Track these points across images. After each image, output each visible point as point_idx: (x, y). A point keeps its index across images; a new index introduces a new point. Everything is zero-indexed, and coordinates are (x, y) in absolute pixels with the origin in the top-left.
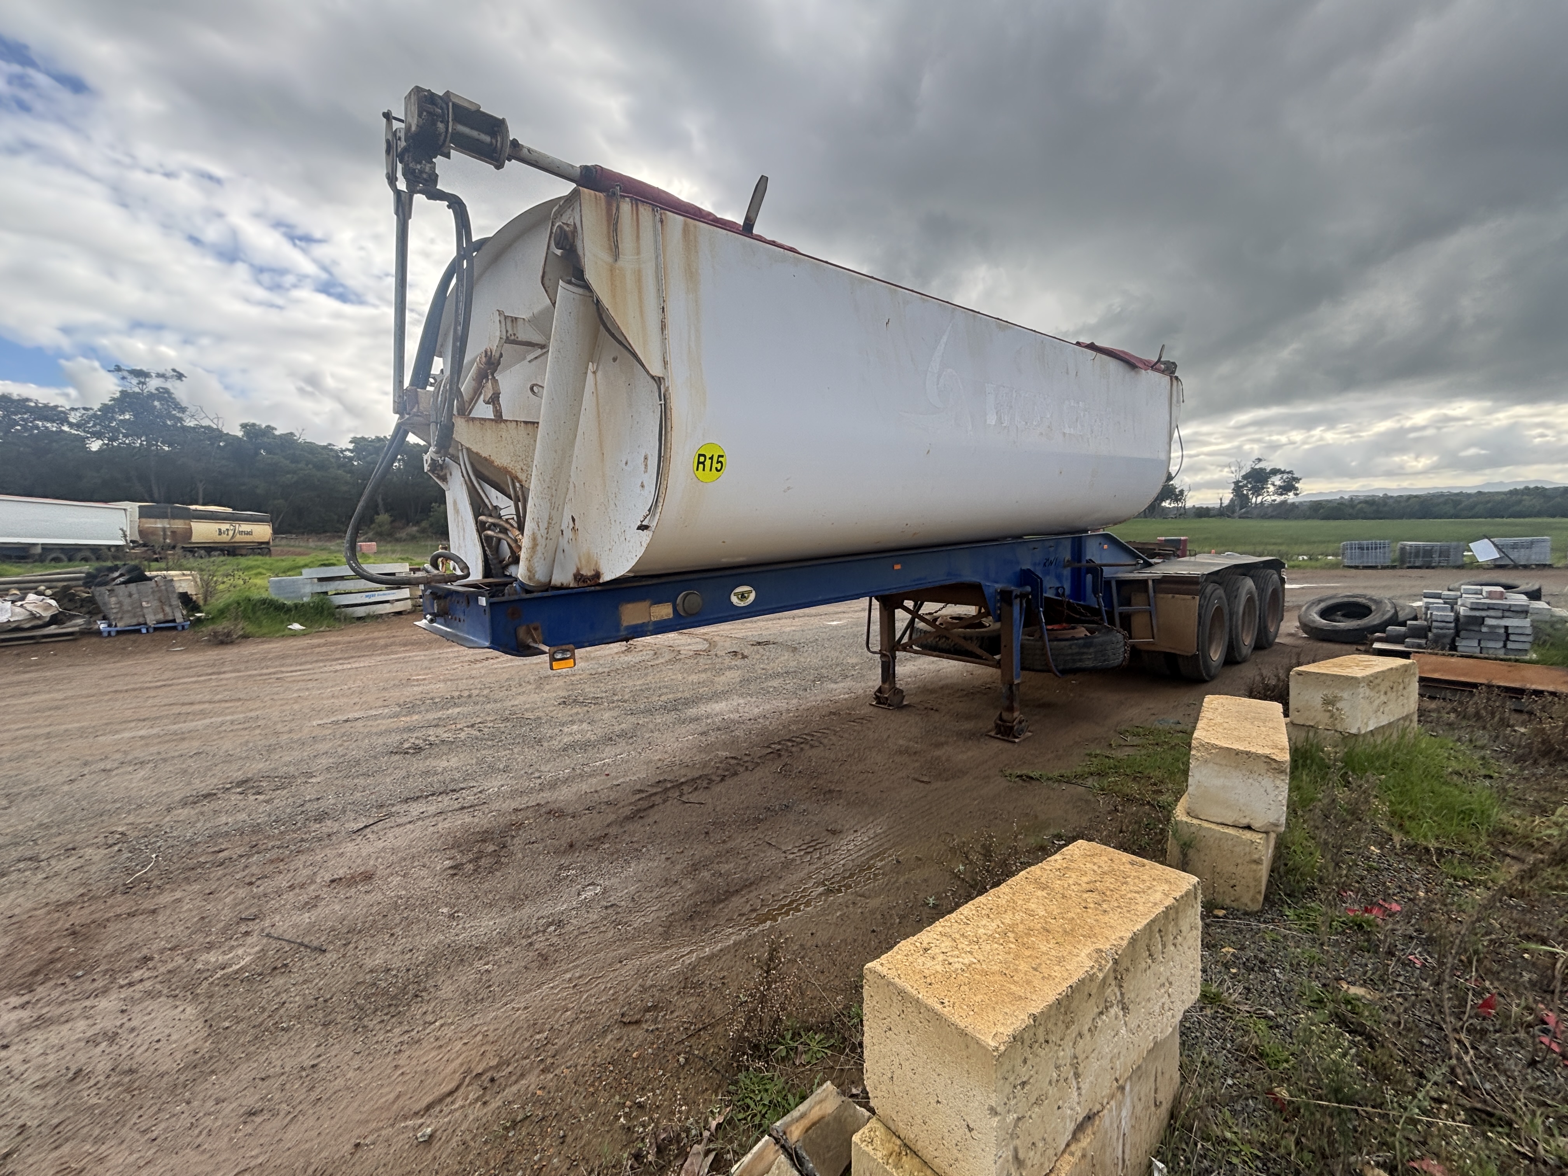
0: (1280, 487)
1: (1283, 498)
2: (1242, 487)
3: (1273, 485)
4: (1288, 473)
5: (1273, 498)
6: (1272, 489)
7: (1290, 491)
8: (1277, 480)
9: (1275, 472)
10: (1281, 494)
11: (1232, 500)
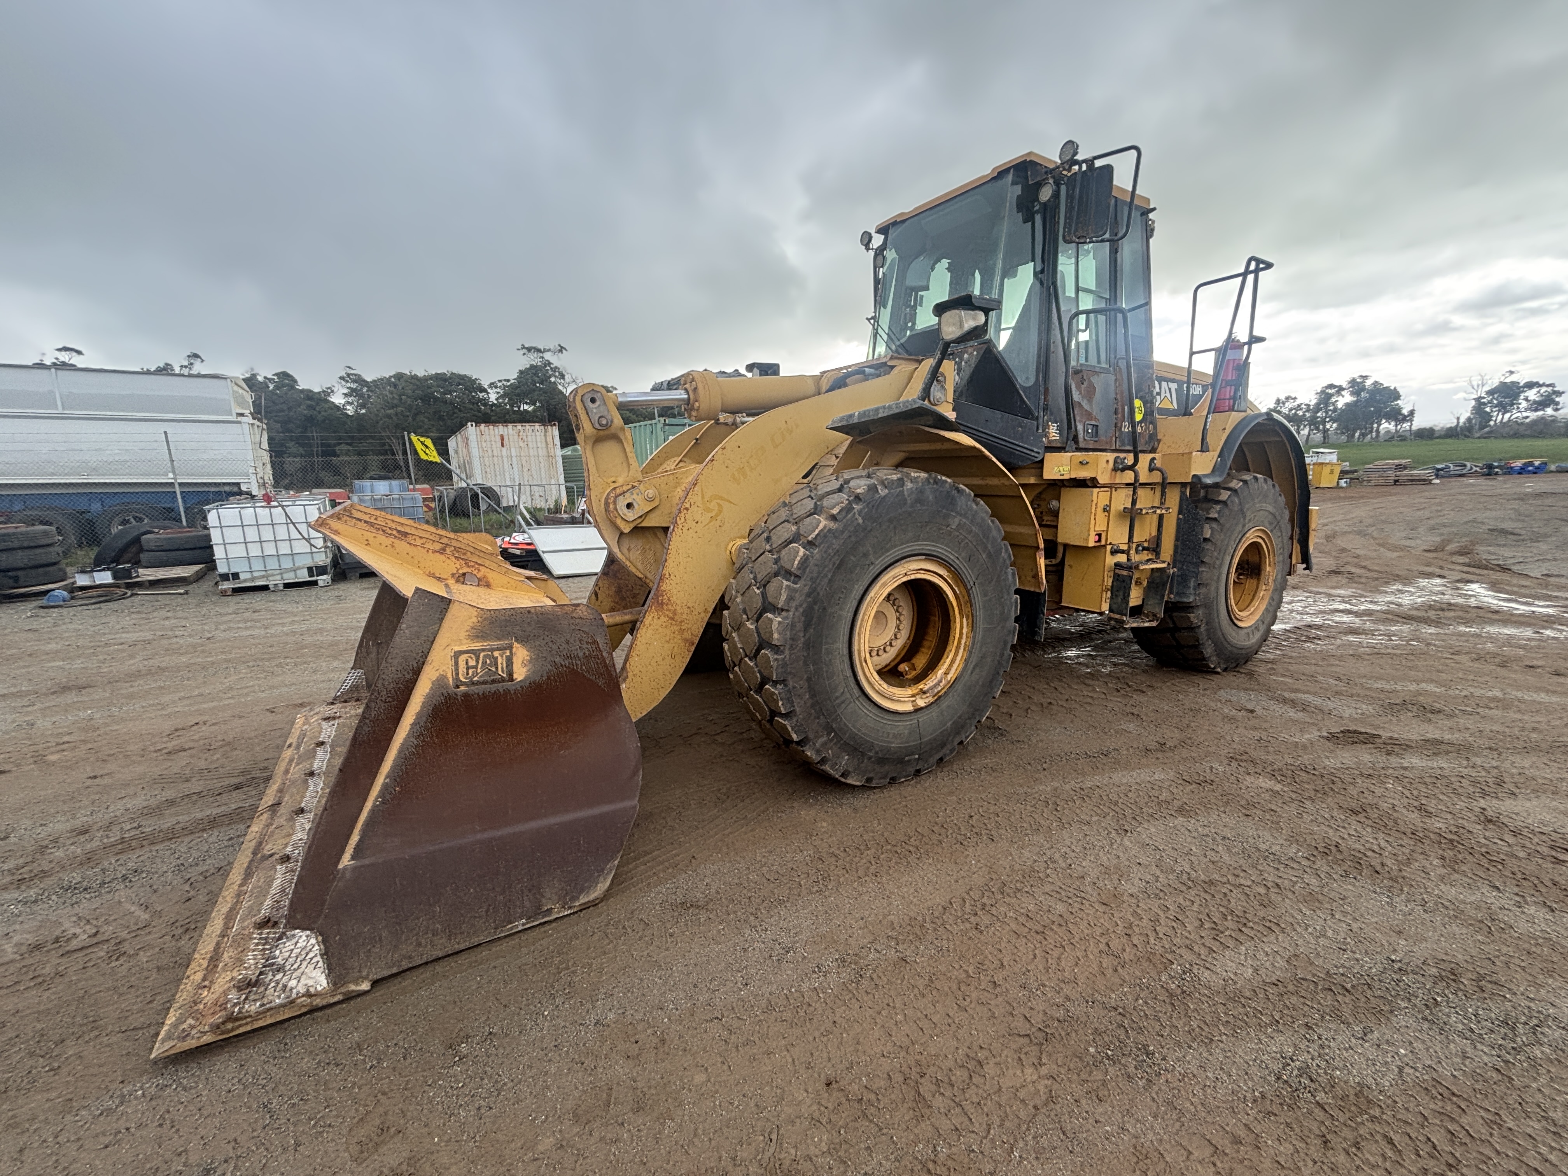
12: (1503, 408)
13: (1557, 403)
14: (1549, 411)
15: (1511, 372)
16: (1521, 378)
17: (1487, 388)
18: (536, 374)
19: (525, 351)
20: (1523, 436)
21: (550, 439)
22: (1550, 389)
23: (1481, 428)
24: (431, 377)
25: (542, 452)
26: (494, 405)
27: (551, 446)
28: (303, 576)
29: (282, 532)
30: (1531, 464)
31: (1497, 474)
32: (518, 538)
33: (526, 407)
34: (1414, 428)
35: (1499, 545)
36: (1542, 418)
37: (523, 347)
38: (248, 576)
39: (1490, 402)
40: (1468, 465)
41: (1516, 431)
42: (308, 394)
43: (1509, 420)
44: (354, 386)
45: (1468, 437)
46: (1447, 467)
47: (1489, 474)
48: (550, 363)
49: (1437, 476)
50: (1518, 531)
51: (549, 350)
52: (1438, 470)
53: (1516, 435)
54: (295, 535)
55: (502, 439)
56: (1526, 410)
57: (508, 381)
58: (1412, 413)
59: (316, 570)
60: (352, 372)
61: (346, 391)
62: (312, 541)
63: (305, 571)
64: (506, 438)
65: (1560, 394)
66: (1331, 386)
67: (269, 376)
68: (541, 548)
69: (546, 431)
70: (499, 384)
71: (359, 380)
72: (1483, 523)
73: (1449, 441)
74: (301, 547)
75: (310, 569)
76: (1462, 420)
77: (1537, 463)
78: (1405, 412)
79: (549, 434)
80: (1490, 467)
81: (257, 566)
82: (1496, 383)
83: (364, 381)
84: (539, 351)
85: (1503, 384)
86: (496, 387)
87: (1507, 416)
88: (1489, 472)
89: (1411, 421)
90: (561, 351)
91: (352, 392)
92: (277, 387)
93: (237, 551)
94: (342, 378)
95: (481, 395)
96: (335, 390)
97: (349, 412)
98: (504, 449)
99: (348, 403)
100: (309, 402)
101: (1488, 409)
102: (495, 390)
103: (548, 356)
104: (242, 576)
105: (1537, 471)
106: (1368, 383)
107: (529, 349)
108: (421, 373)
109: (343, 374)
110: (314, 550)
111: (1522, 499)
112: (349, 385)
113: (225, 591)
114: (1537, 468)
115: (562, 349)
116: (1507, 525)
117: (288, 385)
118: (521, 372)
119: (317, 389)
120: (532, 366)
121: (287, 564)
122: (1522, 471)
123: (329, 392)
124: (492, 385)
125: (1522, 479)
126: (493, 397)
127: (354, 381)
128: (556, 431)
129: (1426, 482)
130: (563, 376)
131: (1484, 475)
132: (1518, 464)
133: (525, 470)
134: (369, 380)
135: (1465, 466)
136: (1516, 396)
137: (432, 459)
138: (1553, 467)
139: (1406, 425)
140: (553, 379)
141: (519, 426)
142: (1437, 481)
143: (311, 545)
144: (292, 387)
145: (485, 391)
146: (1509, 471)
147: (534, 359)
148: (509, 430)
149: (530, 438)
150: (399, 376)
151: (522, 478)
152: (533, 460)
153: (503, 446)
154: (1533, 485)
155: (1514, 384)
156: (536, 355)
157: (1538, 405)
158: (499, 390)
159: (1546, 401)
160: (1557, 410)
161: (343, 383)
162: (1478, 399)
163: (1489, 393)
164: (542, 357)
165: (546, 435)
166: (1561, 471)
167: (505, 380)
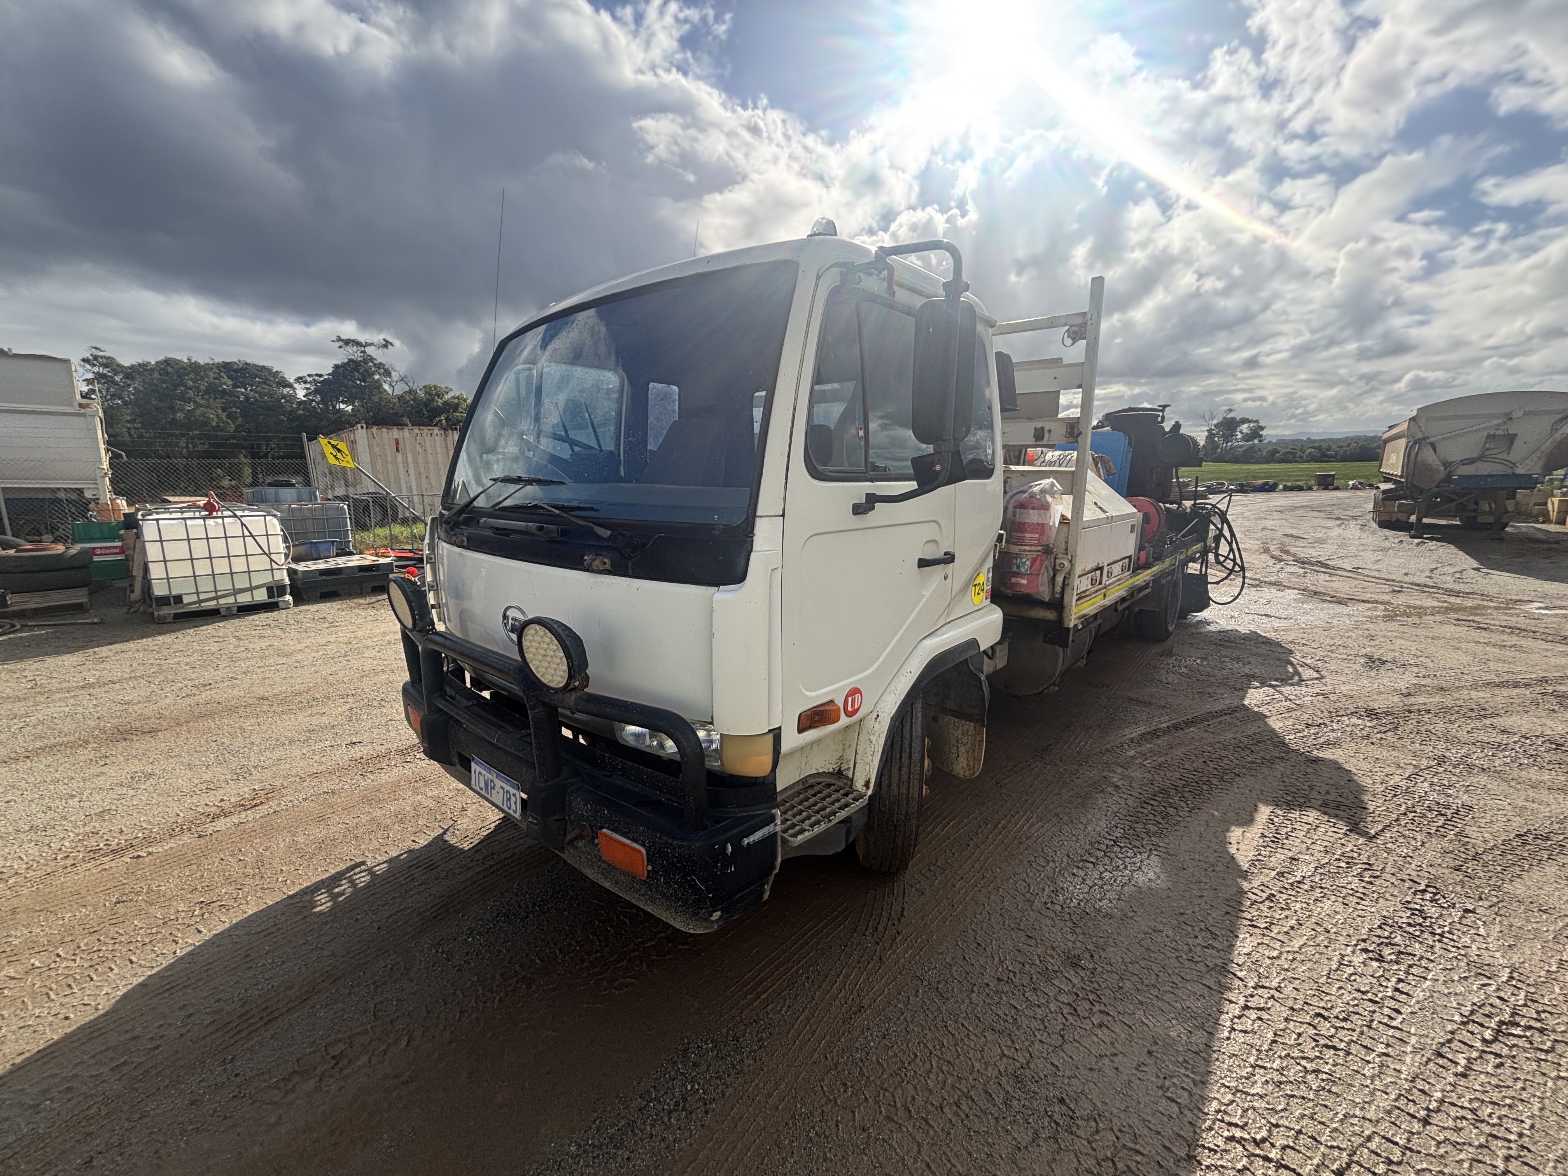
0: (1247, 434)
1: (1249, 444)
2: (1214, 434)
3: (1241, 432)
4: (1256, 422)
5: (1240, 444)
6: (1239, 436)
7: (1255, 438)
8: (1245, 428)
9: (1244, 421)
10: (1248, 441)
12: (1227, 438)
13: (1261, 436)
14: (1256, 441)
15: (1231, 410)
16: (1237, 415)
17: (1215, 422)
18: (355, 370)
19: (340, 343)
21: (450, 445)
22: (1256, 425)
25: (442, 458)
26: (301, 403)
27: (451, 452)
28: (261, 596)
29: (236, 547)
30: (1266, 484)
31: (1248, 491)
33: (342, 406)
35: (1302, 546)
36: (1251, 447)
37: (339, 339)
38: (194, 598)
39: (1217, 433)
40: (1228, 484)
43: (1231, 449)
44: (103, 371)
46: (1213, 485)
48: (372, 359)
50: (1303, 536)
51: (371, 344)
52: (1208, 487)
54: (253, 548)
55: (397, 443)
56: (1241, 441)
57: (321, 376)
59: (276, 590)
60: (101, 354)
61: (90, 376)
62: (272, 556)
63: (264, 590)
64: (401, 442)
65: (1262, 428)
69: (446, 436)
70: (309, 379)
71: (109, 363)
74: (259, 563)
75: (270, 590)
77: (1269, 483)
79: (449, 439)
80: (1243, 485)
81: (206, 586)
82: (1221, 418)
83: (119, 365)
84: (359, 344)
85: (1225, 419)
86: (305, 382)
87: (1229, 445)
90: (385, 346)
91: (100, 378)
93: (180, 570)
94: (84, 360)
95: (286, 391)
98: (399, 455)
101: (1216, 439)
102: (303, 386)
103: (370, 350)
104: (186, 600)
105: (1274, 488)
107: (347, 342)
109: (87, 355)
110: (275, 566)
112: (96, 369)
113: (165, 617)
114: (1272, 486)
115: (387, 344)
118: (337, 367)
120: (350, 360)
121: (242, 582)
124: (299, 380)
125: (1265, 495)
126: (301, 393)
127: (105, 366)
130: (388, 373)
132: (1257, 483)
133: (423, 477)
135: (1224, 484)
136: (1235, 430)
137: (344, 464)
138: (1280, 485)
140: (377, 377)
141: (416, 430)
143: (272, 560)
145: (290, 386)
146: (1256, 489)
147: (352, 352)
148: (405, 434)
149: (428, 443)
150: (168, 362)
151: (419, 486)
152: (432, 467)
153: (398, 450)
154: (1279, 500)
155: (1233, 419)
156: (355, 348)
157: (1248, 437)
158: (308, 386)
159: (1255, 434)
160: (1260, 441)
161: (88, 367)
162: (1209, 431)
163: (1216, 425)
164: (364, 352)
165: (445, 440)
166: (1286, 489)
167: (317, 375)
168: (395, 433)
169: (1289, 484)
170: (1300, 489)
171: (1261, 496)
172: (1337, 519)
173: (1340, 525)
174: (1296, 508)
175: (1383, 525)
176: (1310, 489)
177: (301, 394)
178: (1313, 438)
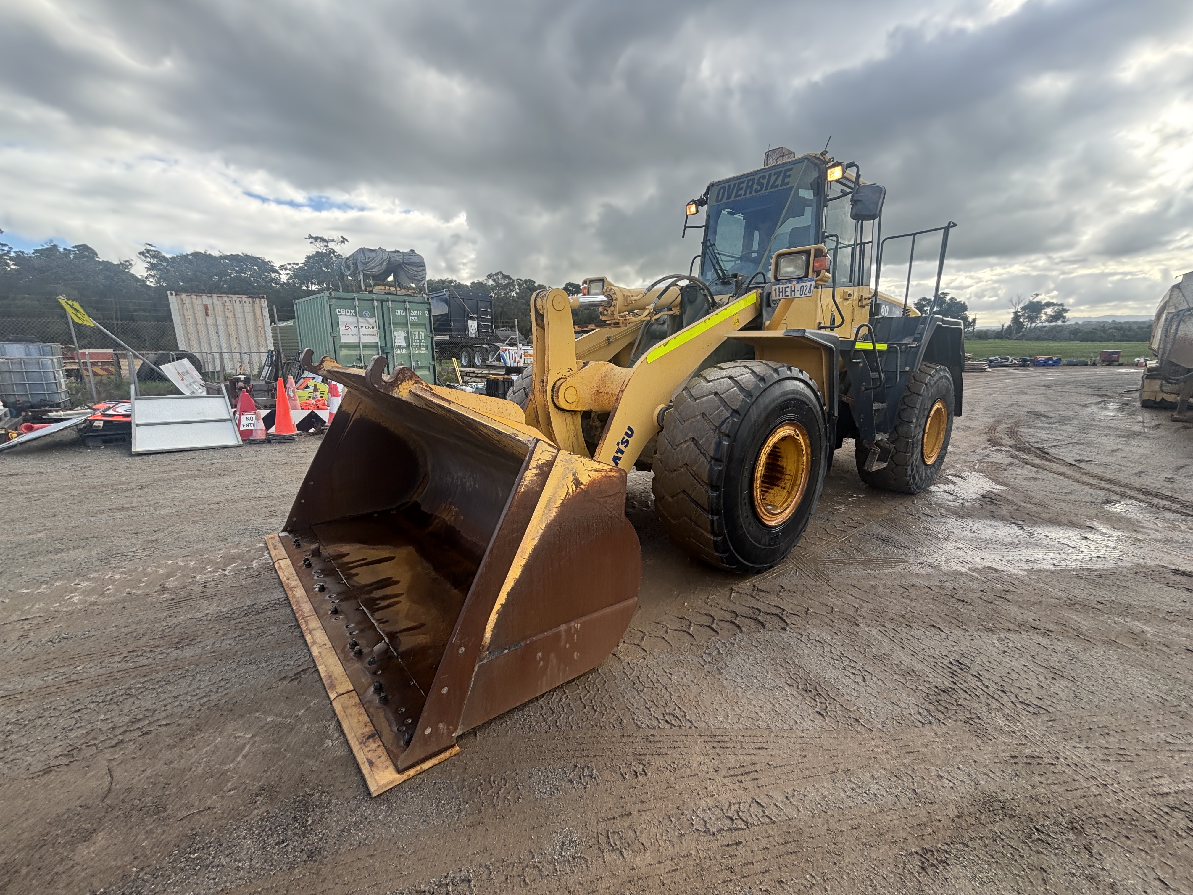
0: (1051, 316)
1: (1053, 324)
2: (1019, 316)
3: (1046, 314)
4: (1059, 305)
5: (1045, 324)
6: (1044, 317)
7: (1059, 319)
8: (1049, 311)
9: (1048, 304)
10: (1051, 322)
11: (1009, 327)
12: (1031, 319)
13: (1064, 318)
14: (1060, 323)
15: (1037, 295)
16: (1043, 298)
17: (1022, 305)
18: (322, 260)
19: (311, 240)
20: (1043, 339)
21: (258, 311)
22: (1060, 308)
23: (1017, 333)
24: (226, 257)
25: (250, 322)
26: (285, 285)
27: (259, 317)
30: (1051, 359)
31: (1028, 366)
32: (122, 408)
33: (314, 287)
34: (976, 329)
35: (1038, 427)
36: (1055, 327)
37: (311, 237)
39: (1023, 315)
40: (1010, 359)
41: (1040, 335)
42: (107, 265)
43: (1035, 328)
44: (154, 261)
45: (1008, 338)
46: (997, 360)
47: (1023, 366)
48: (334, 252)
49: (990, 366)
50: (1049, 414)
51: (333, 241)
52: (991, 361)
53: (1038, 339)
55: (206, 308)
56: (1045, 321)
57: (297, 264)
58: (974, 320)
60: (151, 248)
61: (146, 265)
64: (210, 308)
65: (1066, 311)
66: (924, 299)
67: (69, 248)
68: (137, 419)
69: (254, 303)
70: (289, 267)
71: (157, 255)
72: (1023, 406)
73: (997, 341)
76: (1006, 326)
77: (1054, 359)
78: (970, 319)
79: (257, 306)
80: (1025, 360)
82: (1027, 303)
83: (164, 257)
84: (324, 240)
85: (1031, 303)
86: (286, 269)
87: (1033, 325)
88: (1024, 364)
89: (974, 326)
90: (343, 242)
91: (153, 267)
92: (75, 258)
94: (140, 253)
95: (273, 275)
96: (133, 263)
97: (152, 285)
98: (209, 318)
99: (151, 275)
100: (108, 273)
101: (1021, 320)
102: (285, 272)
103: (331, 245)
105: (1056, 364)
106: (948, 298)
107: (316, 239)
108: (216, 253)
109: (143, 249)
111: (1048, 386)
112: (149, 260)
114: (1055, 362)
115: (344, 240)
116: (1040, 408)
117: (87, 256)
118: (309, 258)
119: (116, 262)
120: (318, 253)
122: (1045, 364)
123: (127, 264)
124: (282, 267)
125: (1045, 370)
127: (153, 257)
128: (265, 304)
129: (983, 370)
131: (1020, 366)
132: (1042, 358)
133: (233, 338)
134: (168, 256)
135: (1008, 359)
136: (1039, 311)
137: (85, 323)
138: (1064, 361)
139: (970, 329)
140: (337, 266)
141: (225, 297)
142: (990, 370)
144: (93, 258)
145: (276, 271)
146: (1037, 364)
147: (319, 247)
148: (215, 301)
149: (236, 309)
151: (230, 345)
152: (242, 329)
153: (207, 315)
154: (1053, 375)
155: (1038, 303)
156: (321, 244)
157: (1053, 318)
158: (288, 272)
159: (1058, 316)
160: (1064, 322)
161: (143, 258)
162: (1016, 313)
163: (1023, 308)
164: (327, 246)
165: (253, 307)
166: (1070, 364)
167: (294, 264)
168: (206, 300)
169: (1074, 360)
170: (1085, 364)
171: (1040, 370)
172: (1101, 396)
173: (1099, 403)
174: (1068, 383)
175: (1148, 405)
176: (1094, 364)
177: (284, 278)
178: (1118, 320)
